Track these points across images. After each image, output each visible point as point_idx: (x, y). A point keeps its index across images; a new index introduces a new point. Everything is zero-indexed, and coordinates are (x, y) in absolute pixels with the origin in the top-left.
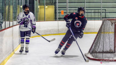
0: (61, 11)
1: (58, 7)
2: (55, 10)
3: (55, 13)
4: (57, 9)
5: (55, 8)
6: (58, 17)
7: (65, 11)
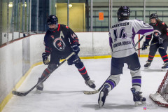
0: (97, 14)
1: (92, 5)
2: (87, 12)
3: (88, 16)
4: (92, 9)
5: (87, 7)
6: (92, 25)
7: (106, 14)
